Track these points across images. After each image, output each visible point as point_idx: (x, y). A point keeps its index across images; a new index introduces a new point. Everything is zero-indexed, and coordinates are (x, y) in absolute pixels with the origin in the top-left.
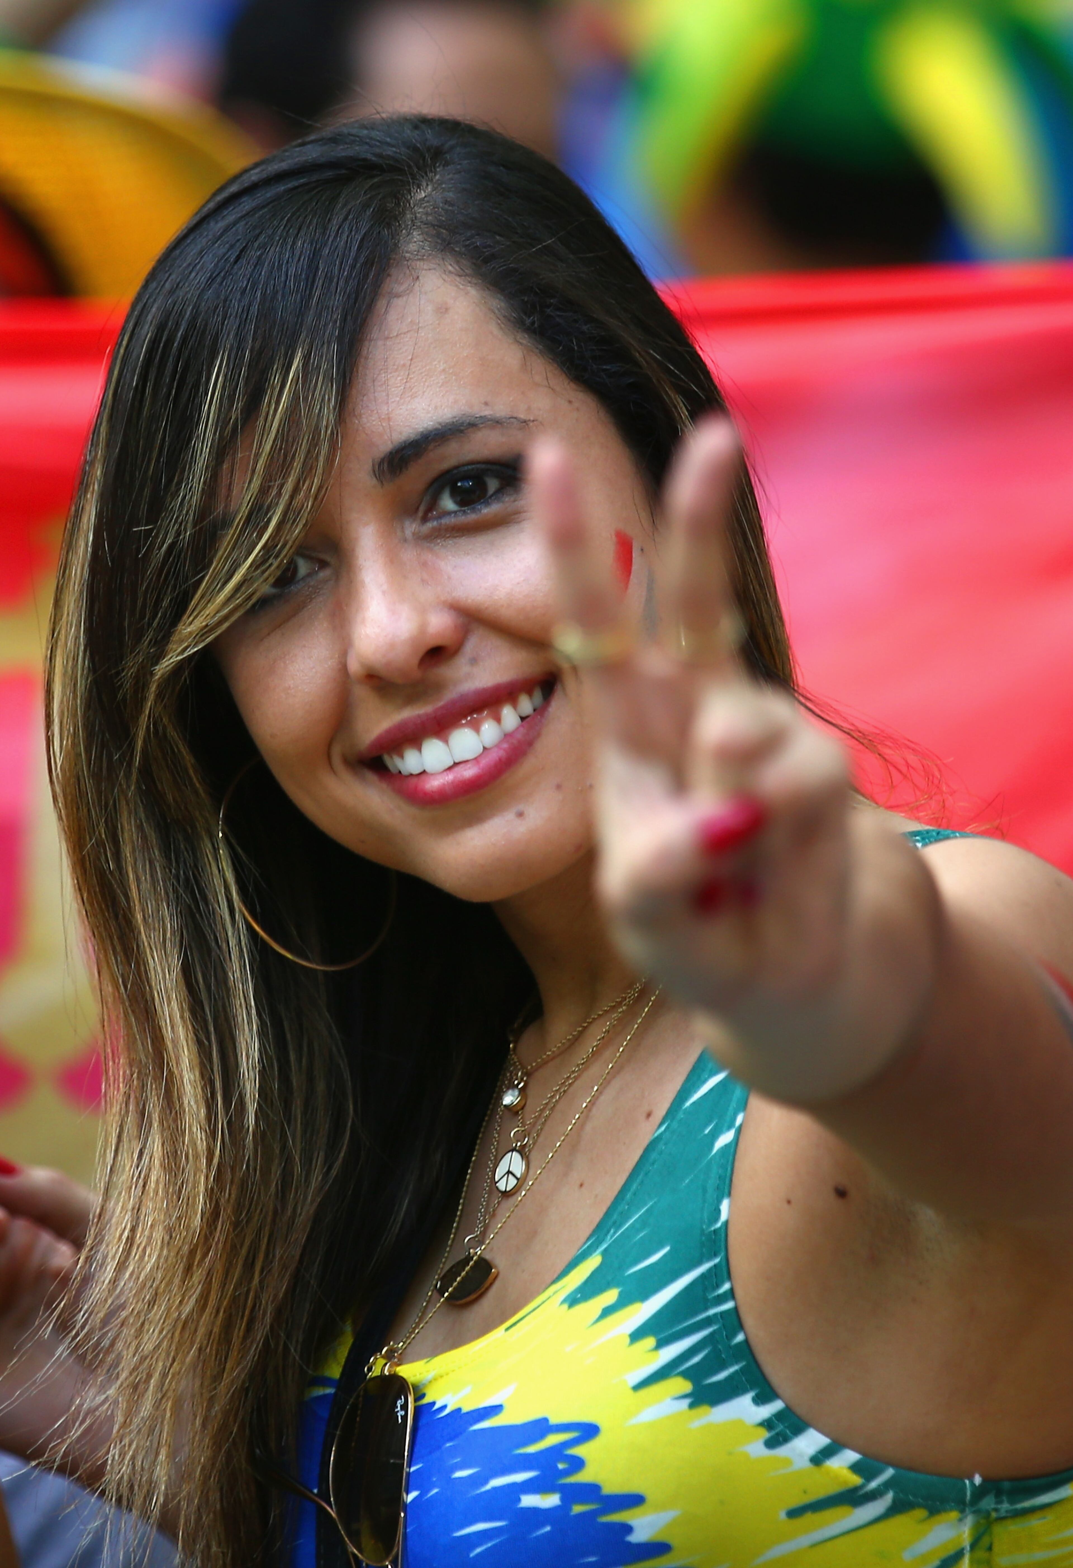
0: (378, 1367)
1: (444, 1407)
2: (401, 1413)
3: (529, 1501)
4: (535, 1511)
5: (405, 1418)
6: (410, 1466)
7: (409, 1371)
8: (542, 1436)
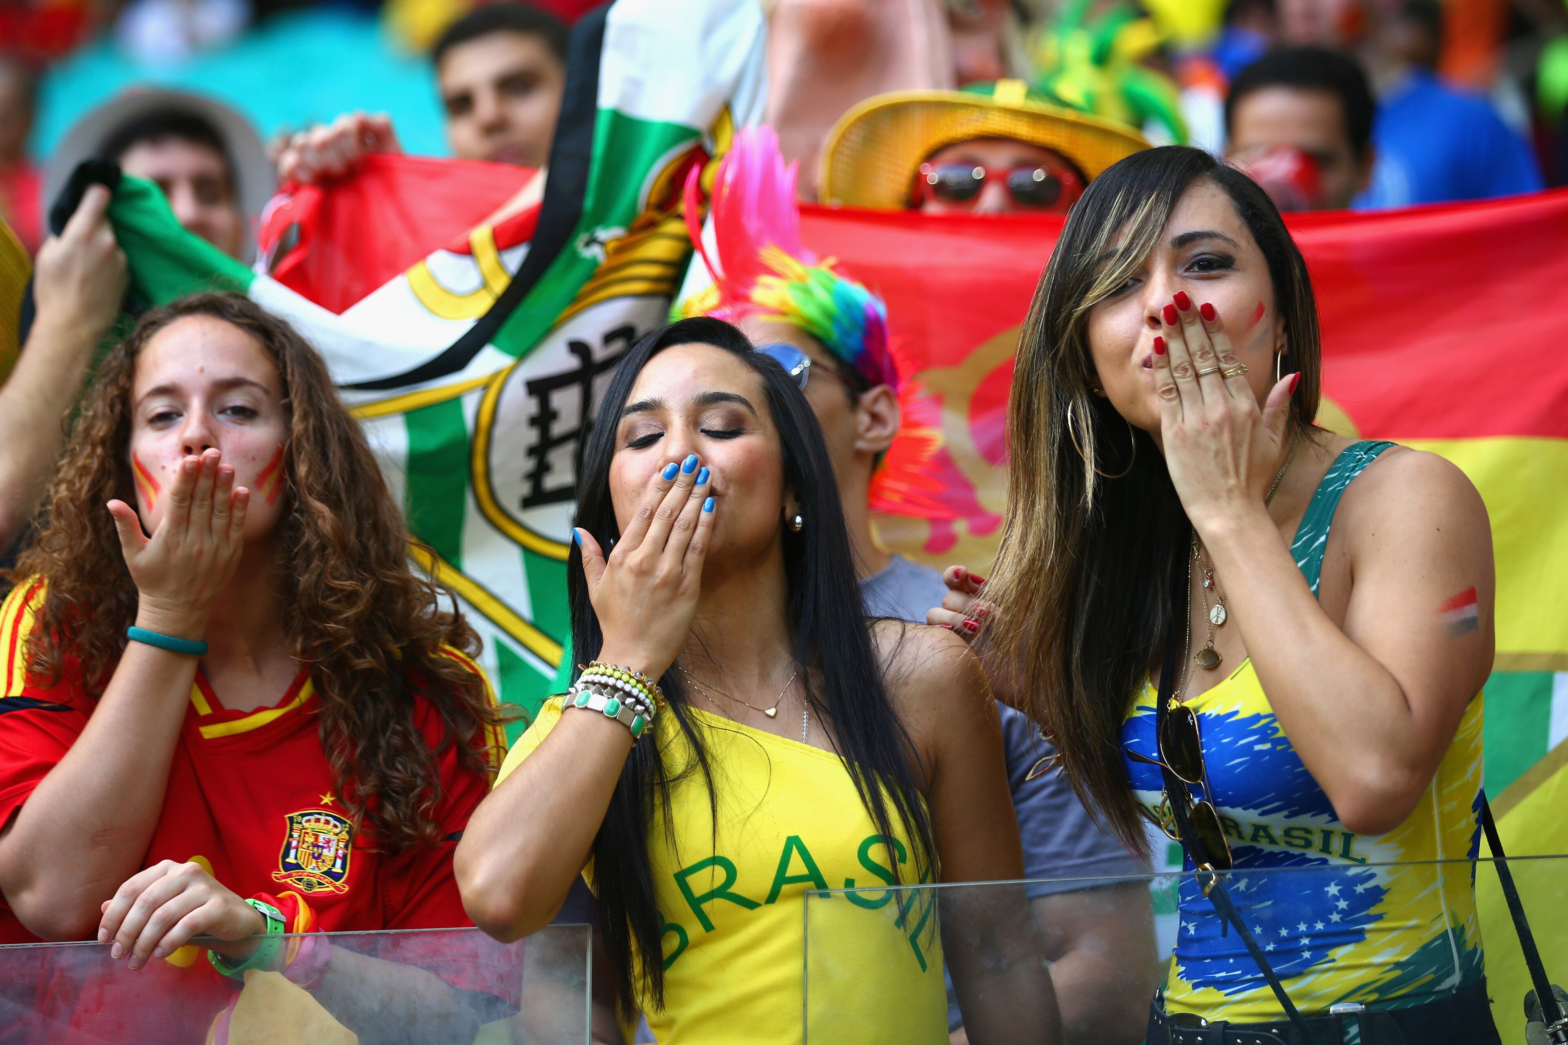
0: (1174, 704)
1: (1211, 715)
2: (1191, 721)
3: (1257, 747)
4: (1261, 751)
5: (1194, 722)
6: (1201, 739)
7: (1189, 704)
8: (1259, 721)
